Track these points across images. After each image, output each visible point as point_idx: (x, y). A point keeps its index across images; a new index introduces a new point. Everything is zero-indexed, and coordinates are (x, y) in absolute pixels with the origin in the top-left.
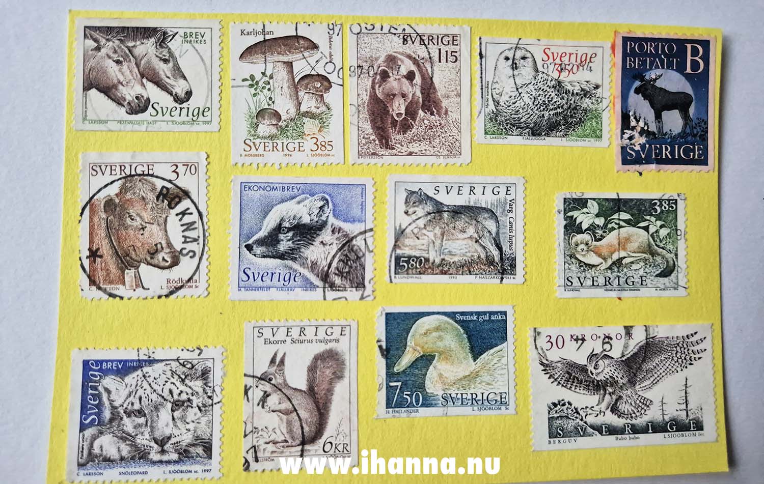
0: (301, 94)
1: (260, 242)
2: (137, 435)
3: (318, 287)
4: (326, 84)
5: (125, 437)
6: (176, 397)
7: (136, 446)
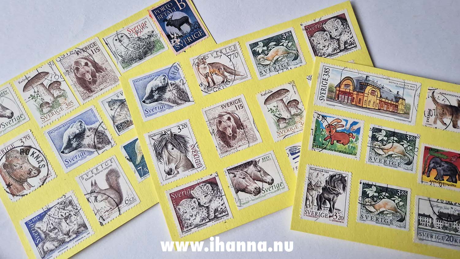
0: (52, 91)
1: (66, 148)
2: (57, 236)
3: (94, 152)
4: (58, 83)
5: (54, 240)
6: (64, 216)
7: (59, 240)
